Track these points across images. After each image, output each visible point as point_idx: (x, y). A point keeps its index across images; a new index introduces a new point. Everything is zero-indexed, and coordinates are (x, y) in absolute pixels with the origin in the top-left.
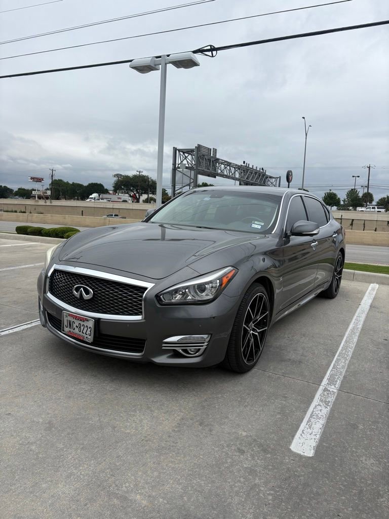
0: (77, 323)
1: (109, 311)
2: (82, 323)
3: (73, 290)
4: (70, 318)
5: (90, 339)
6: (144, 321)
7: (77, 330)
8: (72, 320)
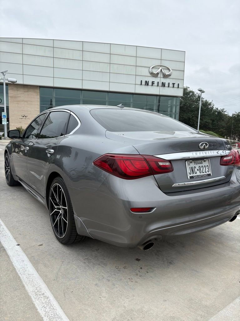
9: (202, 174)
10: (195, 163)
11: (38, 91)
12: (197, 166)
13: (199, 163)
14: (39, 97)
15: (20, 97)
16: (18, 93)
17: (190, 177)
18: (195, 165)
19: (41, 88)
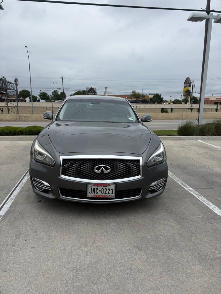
0: (100, 189)
1: (128, 176)
2: (104, 188)
3: (94, 169)
4: (93, 187)
5: (113, 195)
6: (142, 178)
7: (100, 194)
8: (95, 187)
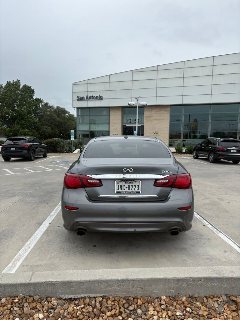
9: (130, 191)
10: (125, 182)
11: (169, 109)
12: (127, 185)
13: (129, 183)
14: (169, 115)
15: (153, 116)
16: (152, 113)
17: (117, 192)
18: (125, 184)
19: (171, 107)
